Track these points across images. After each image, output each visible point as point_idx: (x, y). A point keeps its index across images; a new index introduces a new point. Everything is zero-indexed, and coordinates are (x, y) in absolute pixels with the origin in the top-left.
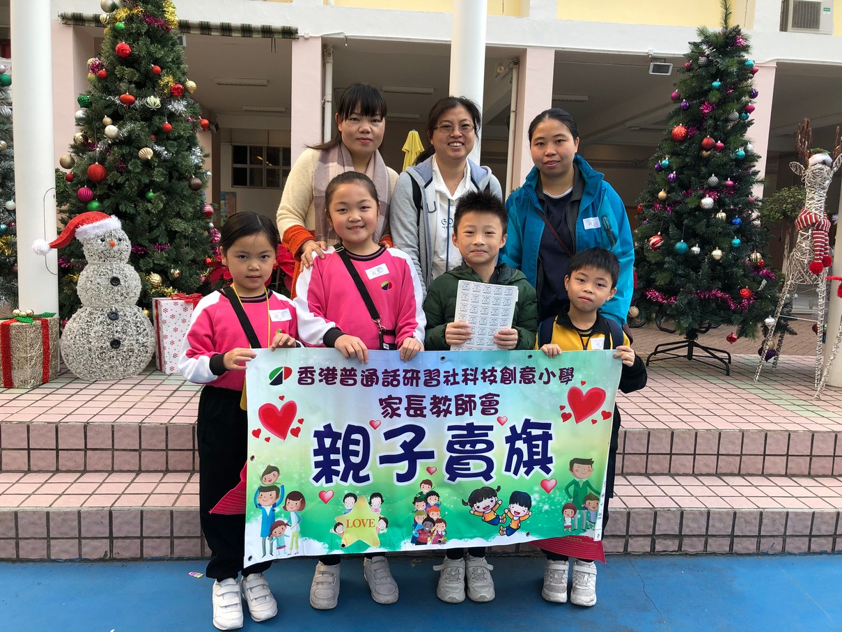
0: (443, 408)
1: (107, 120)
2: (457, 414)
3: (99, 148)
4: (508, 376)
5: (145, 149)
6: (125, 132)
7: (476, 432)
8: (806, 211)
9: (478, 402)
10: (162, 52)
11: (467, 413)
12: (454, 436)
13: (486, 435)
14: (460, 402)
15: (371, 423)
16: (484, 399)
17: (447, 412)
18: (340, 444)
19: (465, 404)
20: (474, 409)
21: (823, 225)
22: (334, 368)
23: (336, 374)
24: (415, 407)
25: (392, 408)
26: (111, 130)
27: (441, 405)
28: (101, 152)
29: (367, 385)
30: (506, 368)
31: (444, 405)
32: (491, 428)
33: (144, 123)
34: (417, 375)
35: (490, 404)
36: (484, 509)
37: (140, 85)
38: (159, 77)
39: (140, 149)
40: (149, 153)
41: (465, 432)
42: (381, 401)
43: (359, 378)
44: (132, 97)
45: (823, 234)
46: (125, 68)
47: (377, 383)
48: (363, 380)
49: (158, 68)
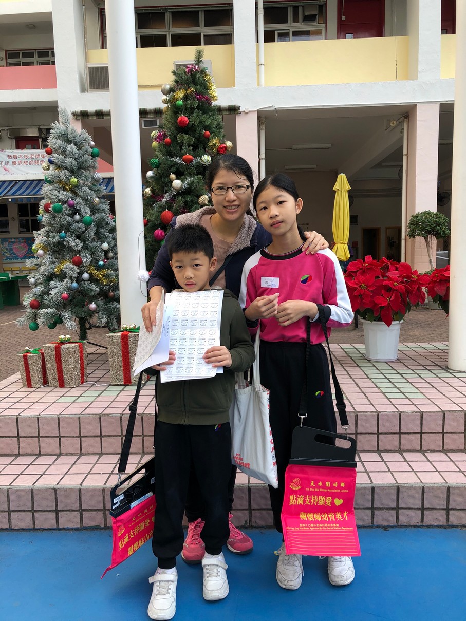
1: (173, 176)
3: (167, 197)
5: (203, 196)
6: (185, 185)
10: (210, 121)
26: (177, 183)
28: (167, 201)
33: (200, 176)
37: (195, 147)
38: (208, 140)
39: (198, 197)
40: (205, 200)
44: (191, 157)
46: (184, 135)
49: (208, 133)
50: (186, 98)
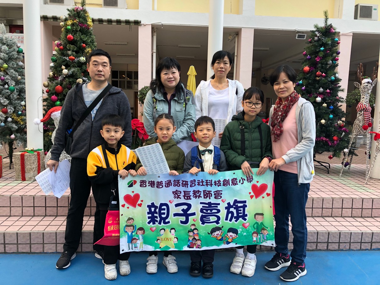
0: (197, 195)
1: (63, 67)
2: (204, 198)
3: (60, 79)
4: (226, 183)
5: (79, 79)
6: (71, 72)
7: (212, 206)
8: (361, 103)
9: (213, 194)
10: (86, 38)
11: (208, 198)
12: (203, 207)
13: (217, 207)
14: (205, 193)
15: (170, 201)
16: (215, 193)
17: (199, 196)
18: (157, 210)
19: (207, 194)
20: (211, 196)
21: (368, 110)
22: (154, 181)
23: (155, 184)
24: (187, 196)
25: (177, 195)
26: (65, 71)
27: (197, 194)
28: (61, 80)
29: (168, 187)
30: (225, 180)
31: (198, 194)
32: (219, 204)
33: (78, 68)
34: (187, 183)
35: (218, 195)
36: (217, 235)
37: (77, 52)
38: (85, 49)
39: (77, 79)
40: (80, 81)
41: (207, 206)
42: (173, 192)
43: (164, 185)
44: (74, 58)
45: (368, 113)
46: (71, 45)
47: (171, 186)
48: (165, 185)
49: (84, 45)
50: (73, 25)
